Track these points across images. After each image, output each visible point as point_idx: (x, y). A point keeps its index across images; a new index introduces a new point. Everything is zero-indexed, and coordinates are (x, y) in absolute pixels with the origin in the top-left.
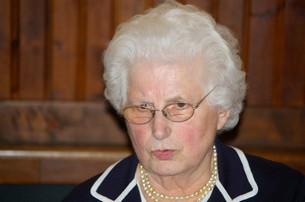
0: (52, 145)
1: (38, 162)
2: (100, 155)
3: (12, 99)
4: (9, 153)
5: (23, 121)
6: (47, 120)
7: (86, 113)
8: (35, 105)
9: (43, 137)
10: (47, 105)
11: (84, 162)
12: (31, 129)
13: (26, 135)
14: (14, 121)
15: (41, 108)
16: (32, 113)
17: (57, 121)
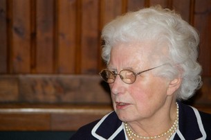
0: (59, 104)
1: (49, 116)
2: (91, 111)
3: (31, 73)
4: (30, 110)
5: (39, 88)
6: (55, 87)
7: (81, 82)
8: (47, 77)
9: (52, 99)
10: (55, 77)
11: (81, 115)
12: (44, 93)
13: (41, 98)
14: (33, 88)
15: (51, 79)
16: (45, 83)
17: (62, 88)
